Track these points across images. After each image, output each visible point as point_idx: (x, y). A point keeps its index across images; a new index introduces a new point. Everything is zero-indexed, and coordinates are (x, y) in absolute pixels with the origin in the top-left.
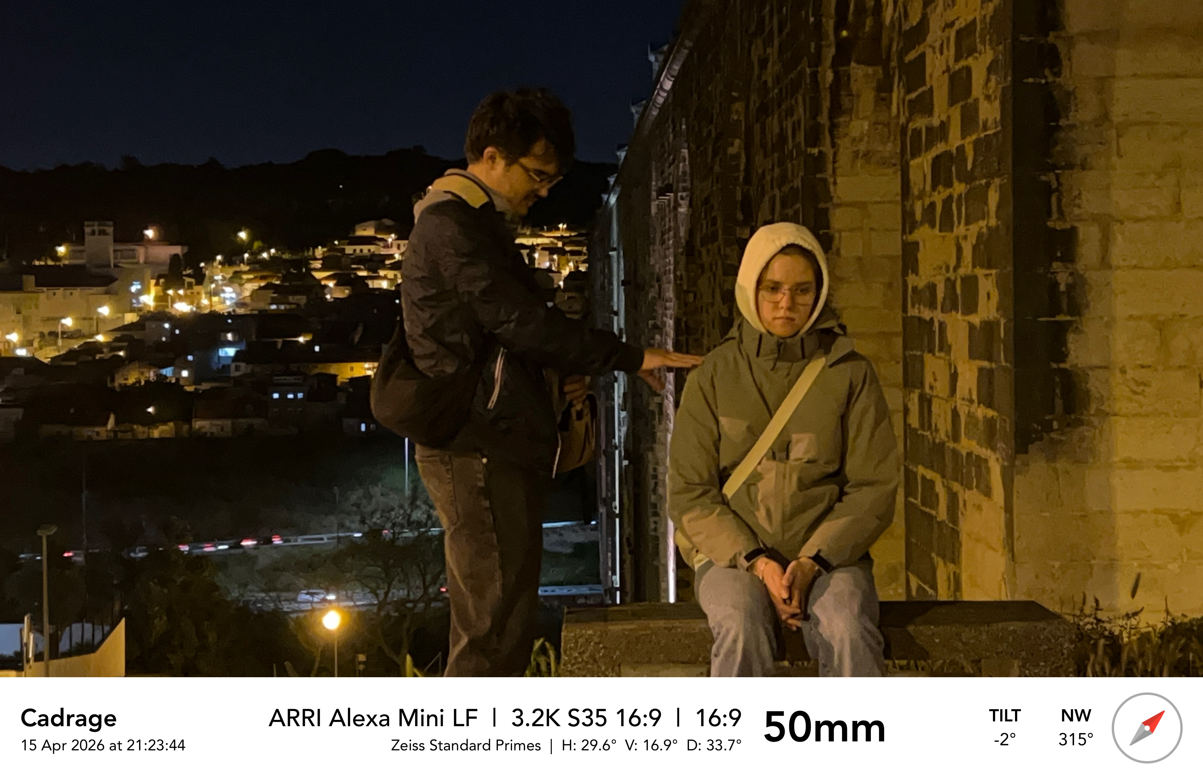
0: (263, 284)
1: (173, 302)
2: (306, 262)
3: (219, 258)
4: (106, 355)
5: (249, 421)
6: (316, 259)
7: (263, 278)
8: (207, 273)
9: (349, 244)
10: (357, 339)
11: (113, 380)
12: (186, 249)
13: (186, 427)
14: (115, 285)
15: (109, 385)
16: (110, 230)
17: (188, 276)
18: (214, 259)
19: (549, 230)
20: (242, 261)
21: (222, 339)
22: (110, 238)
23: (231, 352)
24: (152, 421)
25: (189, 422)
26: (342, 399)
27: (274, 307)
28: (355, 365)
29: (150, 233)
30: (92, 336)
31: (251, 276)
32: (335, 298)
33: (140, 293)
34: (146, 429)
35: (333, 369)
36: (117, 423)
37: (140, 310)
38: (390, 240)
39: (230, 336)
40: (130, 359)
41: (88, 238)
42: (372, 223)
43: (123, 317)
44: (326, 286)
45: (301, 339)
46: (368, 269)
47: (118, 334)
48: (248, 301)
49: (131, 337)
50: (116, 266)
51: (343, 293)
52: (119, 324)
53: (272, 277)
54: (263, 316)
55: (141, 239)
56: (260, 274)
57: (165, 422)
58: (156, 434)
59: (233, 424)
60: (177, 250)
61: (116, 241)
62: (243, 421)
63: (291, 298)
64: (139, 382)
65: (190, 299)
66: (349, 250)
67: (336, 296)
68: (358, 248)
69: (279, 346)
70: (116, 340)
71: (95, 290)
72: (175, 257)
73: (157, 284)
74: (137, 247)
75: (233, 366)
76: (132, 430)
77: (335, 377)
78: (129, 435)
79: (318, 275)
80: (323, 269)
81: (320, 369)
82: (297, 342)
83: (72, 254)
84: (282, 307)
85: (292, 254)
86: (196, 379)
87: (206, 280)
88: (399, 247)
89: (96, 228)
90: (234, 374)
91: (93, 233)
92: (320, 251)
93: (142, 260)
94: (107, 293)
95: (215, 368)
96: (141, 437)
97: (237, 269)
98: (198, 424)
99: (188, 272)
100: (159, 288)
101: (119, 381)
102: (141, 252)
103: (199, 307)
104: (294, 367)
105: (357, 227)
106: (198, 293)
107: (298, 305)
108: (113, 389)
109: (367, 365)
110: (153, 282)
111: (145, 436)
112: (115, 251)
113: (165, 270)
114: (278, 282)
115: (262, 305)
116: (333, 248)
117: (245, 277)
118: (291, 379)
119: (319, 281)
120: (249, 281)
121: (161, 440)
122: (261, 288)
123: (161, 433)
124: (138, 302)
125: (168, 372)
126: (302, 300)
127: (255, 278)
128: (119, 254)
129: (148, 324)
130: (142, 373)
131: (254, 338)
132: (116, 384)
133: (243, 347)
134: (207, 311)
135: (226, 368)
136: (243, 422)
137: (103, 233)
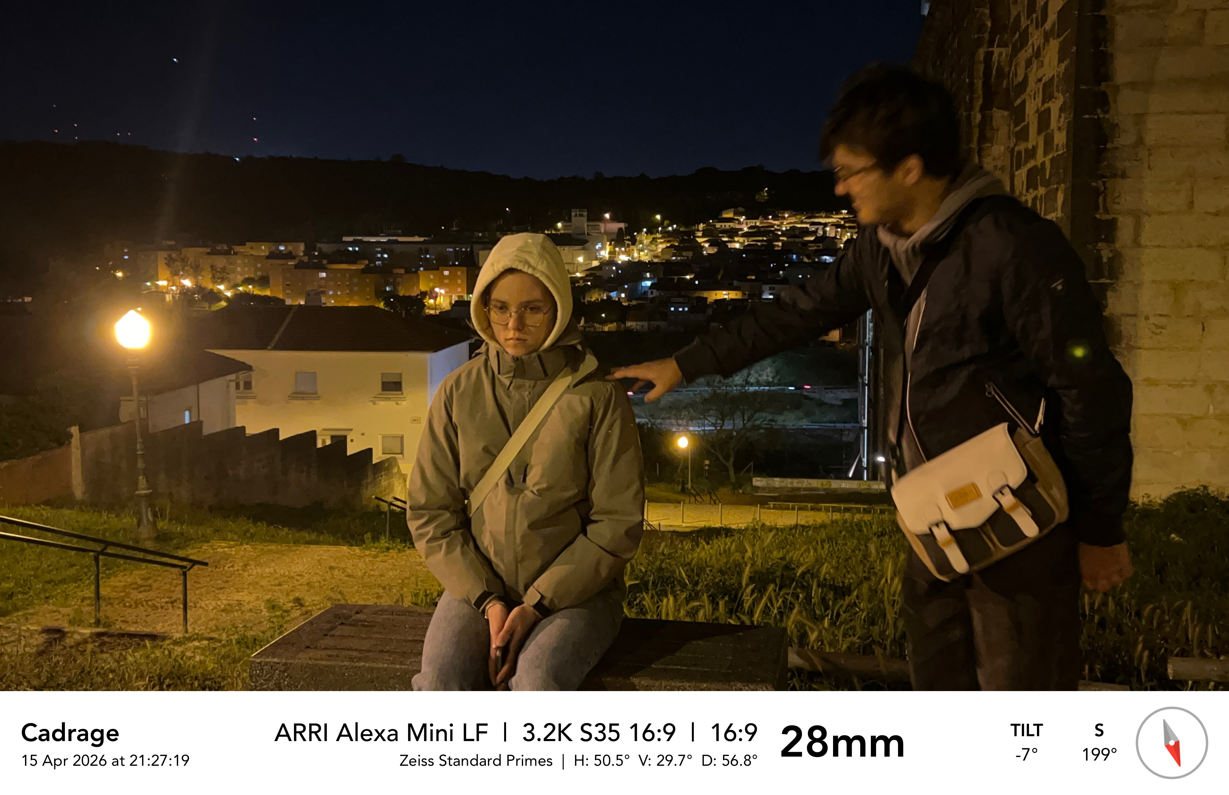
0: (668, 245)
1: (619, 254)
2: (693, 233)
3: (645, 230)
4: (581, 283)
5: (657, 323)
6: (698, 230)
7: (668, 242)
8: (638, 238)
9: (718, 222)
10: (719, 277)
11: (584, 298)
12: (627, 225)
13: (623, 326)
14: (588, 244)
15: (582, 301)
16: (585, 214)
17: (628, 240)
18: (642, 231)
19: (837, 214)
20: (658, 232)
21: (644, 276)
22: (585, 219)
23: (648, 283)
24: (603, 322)
25: (625, 324)
26: (710, 311)
27: (674, 258)
28: (718, 292)
29: (607, 216)
30: (574, 273)
31: (662, 241)
32: (709, 254)
33: (601, 249)
34: (601, 326)
35: (705, 294)
36: (585, 322)
37: (601, 259)
38: (742, 220)
39: (648, 275)
40: (593, 287)
41: (573, 219)
42: (732, 210)
43: (591, 263)
44: (703, 247)
45: (688, 277)
46: (728, 237)
47: (588, 273)
48: (660, 254)
49: (595, 274)
50: (588, 234)
51: (713, 250)
52: (589, 267)
53: (674, 241)
54: (668, 263)
55: (602, 219)
56: (667, 239)
57: (611, 322)
58: (606, 329)
59: (648, 324)
60: (622, 225)
61: (589, 220)
62: (653, 323)
63: (684, 254)
64: (598, 300)
65: (628, 253)
66: (718, 225)
67: (709, 252)
68: (723, 224)
69: (676, 281)
70: (587, 276)
71: (576, 247)
72: (620, 229)
73: (610, 244)
74: (600, 224)
75: (650, 291)
76: (594, 326)
77: (706, 299)
78: (592, 329)
79: (699, 240)
80: (704, 236)
81: (698, 294)
82: (686, 279)
83: (564, 227)
84: (679, 258)
85: (686, 227)
86: (629, 298)
87: (637, 242)
88: (747, 224)
89: (578, 213)
90: (650, 296)
91: (576, 215)
92: (701, 226)
93: (602, 231)
94: (583, 249)
95: (639, 293)
96: (597, 330)
97: (654, 236)
98: (629, 324)
99: (628, 237)
100: (612, 247)
101: (587, 299)
102: (602, 227)
103: (633, 258)
104: (683, 293)
105: (723, 212)
106: (633, 250)
107: (688, 257)
108: (584, 303)
109: (724, 292)
110: (608, 243)
111: (600, 330)
112: (588, 226)
113: (614, 237)
114: (677, 244)
115: (667, 257)
116: (709, 225)
117: (659, 241)
118: (681, 300)
119: (700, 243)
120: (661, 243)
121: (609, 332)
122: (667, 247)
123: (609, 328)
124: (600, 255)
125: (613, 294)
126: (690, 254)
127: (665, 241)
128: (590, 227)
129: (603, 267)
130: (600, 295)
131: (661, 276)
132: (586, 301)
133: (655, 281)
134: (637, 260)
135: (645, 293)
136: (655, 323)
137: (581, 215)
